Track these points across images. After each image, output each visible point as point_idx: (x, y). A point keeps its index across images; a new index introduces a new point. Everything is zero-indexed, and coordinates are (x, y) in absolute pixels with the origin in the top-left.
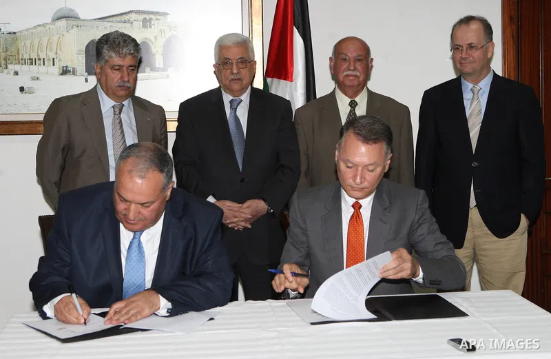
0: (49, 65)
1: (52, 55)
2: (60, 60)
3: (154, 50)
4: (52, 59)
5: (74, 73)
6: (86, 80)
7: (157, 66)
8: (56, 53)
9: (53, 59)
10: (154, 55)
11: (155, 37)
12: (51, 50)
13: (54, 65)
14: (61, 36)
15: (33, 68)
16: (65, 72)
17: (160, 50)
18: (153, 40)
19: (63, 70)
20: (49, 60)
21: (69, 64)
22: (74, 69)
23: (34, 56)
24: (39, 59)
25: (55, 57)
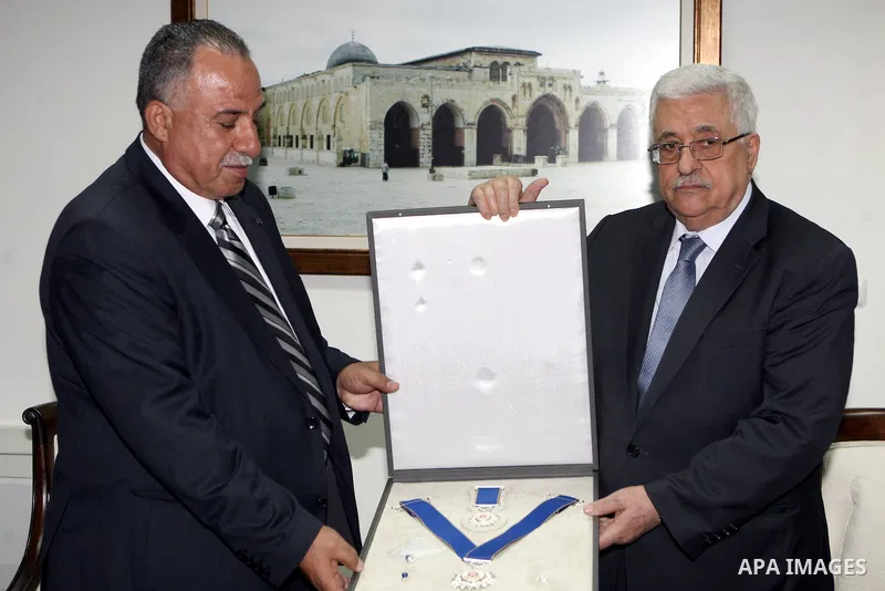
0: (321, 148)
1: (326, 130)
2: (340, 139)
3: (510, 123)
4: (325, 137)
5: (364, 164)
6: (385, 177)
7: (515, 152)
8: (334, 126)
9: (329, 137)
10: (510, 131)
11: (514, 98)
12: (325, 121)
13: (329, 148)
14: (343, 95)
15: (294, 152)
16: (348, 160)
17: (523, 121)
18: (510, 104)
19: (345, 158)
20: (320, 138)
21: (356, 147)
22: (363, 155)
23: (294, 131)
24: (304, 137)
25: (331, 133)
